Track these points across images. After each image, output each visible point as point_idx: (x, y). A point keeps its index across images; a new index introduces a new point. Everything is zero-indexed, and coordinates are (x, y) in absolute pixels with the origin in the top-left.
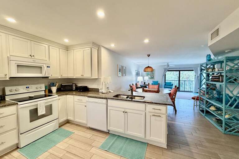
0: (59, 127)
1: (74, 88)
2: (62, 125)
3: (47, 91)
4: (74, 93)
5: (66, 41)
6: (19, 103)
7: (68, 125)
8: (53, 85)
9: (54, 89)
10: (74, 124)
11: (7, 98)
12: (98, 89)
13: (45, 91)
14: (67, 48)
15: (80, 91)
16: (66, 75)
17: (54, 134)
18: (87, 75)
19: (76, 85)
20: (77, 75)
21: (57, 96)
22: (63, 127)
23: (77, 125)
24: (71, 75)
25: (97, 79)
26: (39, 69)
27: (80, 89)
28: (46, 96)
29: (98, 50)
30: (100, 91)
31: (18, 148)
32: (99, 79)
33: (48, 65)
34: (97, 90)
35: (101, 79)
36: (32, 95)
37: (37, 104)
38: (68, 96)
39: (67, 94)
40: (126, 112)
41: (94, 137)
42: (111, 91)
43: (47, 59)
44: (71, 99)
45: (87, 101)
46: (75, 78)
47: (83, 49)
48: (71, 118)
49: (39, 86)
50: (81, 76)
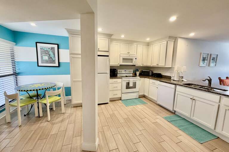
0: (139, 98)
1: (151, 74)
2: (140, 97)
3: (134, 74)
4: (150, 77)
5: (148, 39)
6: (123, 78)
7: (144, 98)
8: (137, 70)
9: (138, 73)
10: (148, 99)
11: (118, 75)
12: (171, 77)
13: (133, 74)
14: (148, 44)
15: (155, 77)
16: (145, 64)
17: (136, 100)
18: (162, 64)
19: (152, 72)
20: (154, 64)
21: (139, 77)
22: (141, 98)
23: (150, 100)
24: (149, 64)
25: (170, 68)
26: (131, 60)
27: (155, 75)
28: (133, 77)
29: (174, 42)
30: (172, 78)
31: (121, 100)
32: (173, 68)
33: (136, 58)
34: (169, 78)
35: (175, 68)
36: (127, 75)
37: (129, 81)
38: (146, 79)
39: (145, 78)
40: (194, 100)
41: (161, 111)
42: (184, 80)
43: (136, 54)
44: (148, 81)
45: (159, 84)
46: (152, 66)
47: (160, 43)
48: (146, 94)
49: (130, 70)
50: (157, 65)
